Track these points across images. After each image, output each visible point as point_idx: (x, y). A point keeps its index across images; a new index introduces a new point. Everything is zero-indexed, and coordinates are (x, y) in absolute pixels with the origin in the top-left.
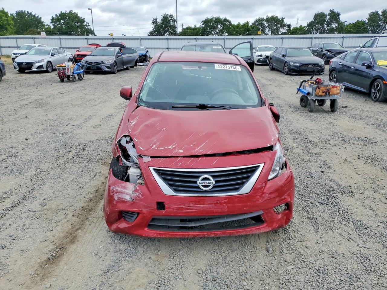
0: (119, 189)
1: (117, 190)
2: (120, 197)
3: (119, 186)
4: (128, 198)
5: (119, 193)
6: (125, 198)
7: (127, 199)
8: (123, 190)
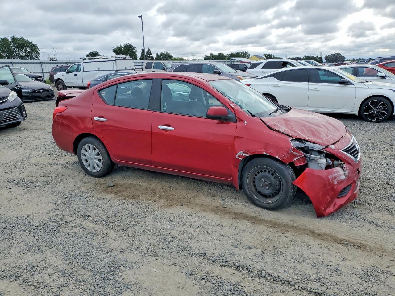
0: (336, 175)
1: (335, 176)
2: (338, 181)
3: (334, 173)
4: (343, 177)
5: (337, 178)
6: (342, 178)
7: (343, 179)
8: (339, 174)
